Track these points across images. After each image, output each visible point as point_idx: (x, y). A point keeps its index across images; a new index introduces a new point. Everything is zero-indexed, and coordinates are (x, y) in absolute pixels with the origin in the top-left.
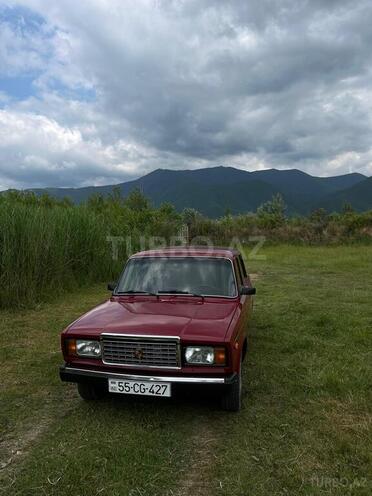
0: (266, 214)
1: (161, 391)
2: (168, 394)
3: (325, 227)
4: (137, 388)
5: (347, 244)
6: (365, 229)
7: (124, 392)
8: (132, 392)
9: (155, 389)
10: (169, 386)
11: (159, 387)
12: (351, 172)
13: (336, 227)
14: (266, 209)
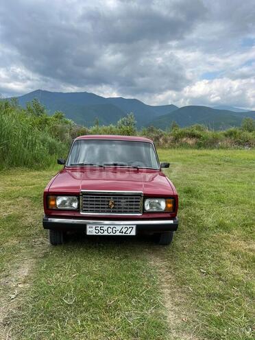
0: (123, 126)
1: (128, 232)
2: (133, 233)
3: (161, 136)
4: (110, 230)
5: (174, 148)
6: (185, 139)
7: (99, 234)
8: (106, 233)
9: (124, 230)
10: (134, 227)
11: (127, 228)
12: (170, 104)
13: (168, 137)
14: (123, 123)
